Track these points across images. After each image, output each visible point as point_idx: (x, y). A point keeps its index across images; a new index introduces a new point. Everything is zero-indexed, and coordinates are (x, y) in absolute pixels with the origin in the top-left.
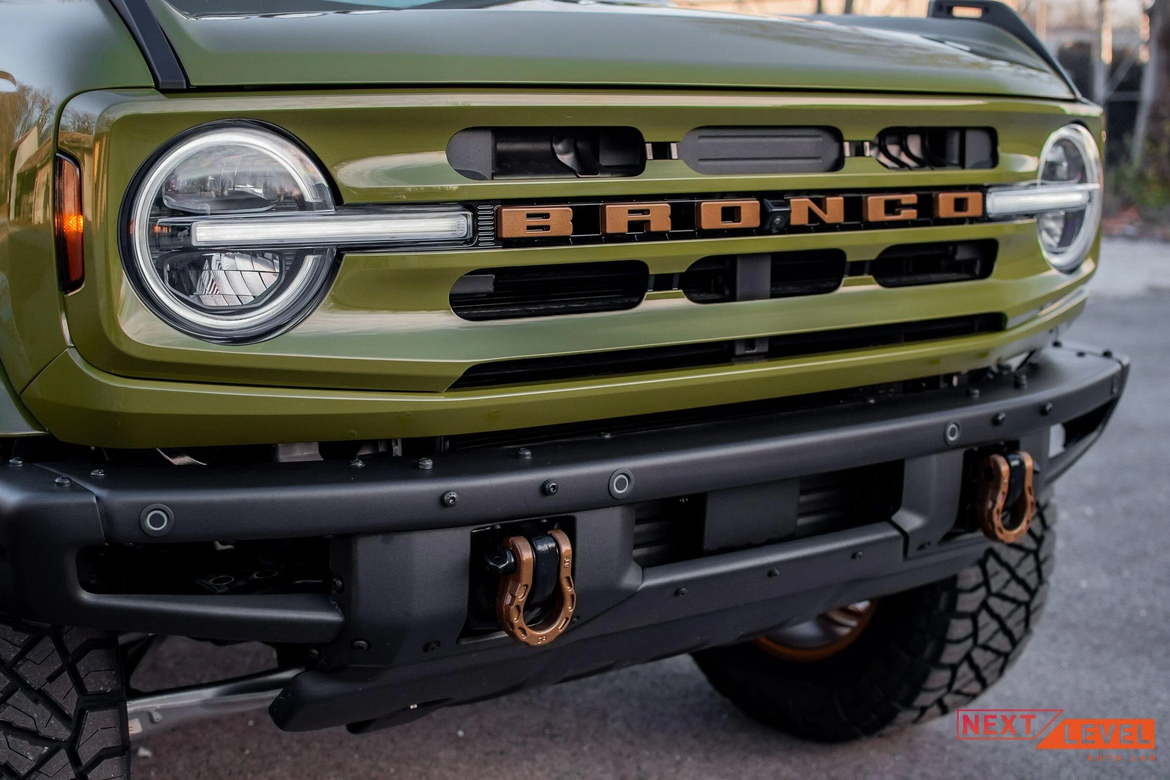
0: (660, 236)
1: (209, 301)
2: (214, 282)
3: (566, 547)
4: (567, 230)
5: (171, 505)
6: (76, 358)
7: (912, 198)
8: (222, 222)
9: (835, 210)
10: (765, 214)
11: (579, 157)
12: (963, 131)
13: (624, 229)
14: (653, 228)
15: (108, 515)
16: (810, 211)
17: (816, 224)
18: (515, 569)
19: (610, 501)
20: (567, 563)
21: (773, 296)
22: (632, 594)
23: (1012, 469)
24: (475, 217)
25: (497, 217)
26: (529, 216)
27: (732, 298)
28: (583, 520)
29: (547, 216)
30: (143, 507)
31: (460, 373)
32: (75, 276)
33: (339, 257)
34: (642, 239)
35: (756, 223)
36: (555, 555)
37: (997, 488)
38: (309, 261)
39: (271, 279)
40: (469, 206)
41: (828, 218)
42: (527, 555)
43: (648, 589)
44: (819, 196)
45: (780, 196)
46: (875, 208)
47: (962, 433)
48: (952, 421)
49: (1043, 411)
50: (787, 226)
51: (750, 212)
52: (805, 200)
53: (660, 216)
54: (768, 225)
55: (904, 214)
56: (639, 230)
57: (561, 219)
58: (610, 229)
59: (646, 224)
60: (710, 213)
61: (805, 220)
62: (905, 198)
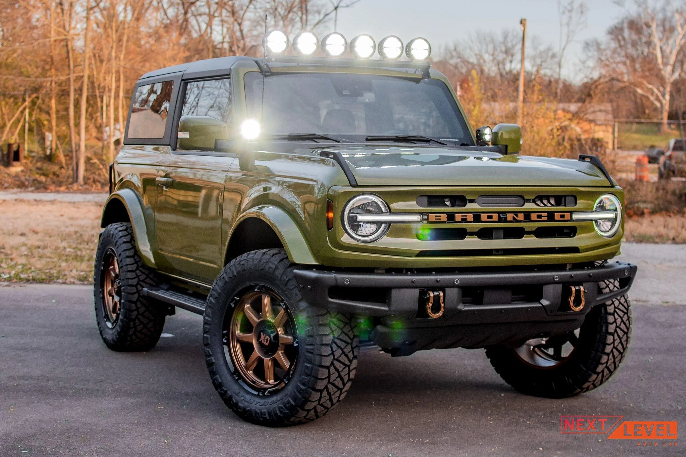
0: (470, 222)
1: (359, 234)
2: (361, 230)
3: (442, 294)
4: (445, 220)
5: (350, 278)
6: (329, 244)
7: (546, 214)
8: (364, 215)
9: (521, 217)
10: (499, 217)
11: (451, 203)
12: (565, 196)
13: (460, 220)
14: (468, 220)
15: (336, 279)
16: (513, 217)
17: (515, 220)
18: (429, 299)
19: (454, 286)
20: (442, 298)
21: (504, 239)
22: (461, 311)
23: (576, 290)
24: (422, 216)
25: (428, 216)
26: (436, 216)
27: (492, 239)
28: (447, 290)
29: (440, 216)
30: (344, 278)
31: (418, 252)
32: (331, 227)
33: (390, 224)
34: (465, 223)
35: (497, 220)
36: (439, 296)
37: (571, 295)
38: (383, 225)
39: (374, 230)
40: (422, 213)
41: (518, 219)
42: (432, 295)
43: (465, 311)
44: (516, 213)
45: (505, 213)
46: (534, 216)
47: (560, 279)
48: (556, 275)
49: (589, 275)
50: (506, 221)
51: (495, 217)
52: (512, 214)
53: (470, 217)
54: (500, 220)
55: (543, 219)
56: (464, 220)
57: (444, 217)
58: (456, 220)
59: (466, 219)
60: (484, 217)
61: (511, 219)
62: (543, 214)
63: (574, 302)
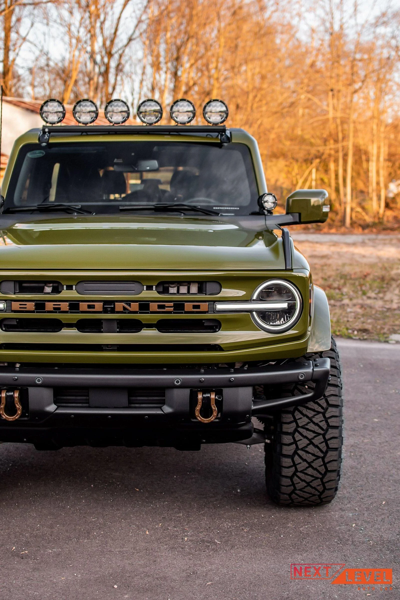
0: (66, 312)
3: (16, 395)
4: (32, 309)
7: (172, 304)
9: (135, 307)
10: (104, 307)
12: (206, 282)
14: (62, 309)
16: (124, 307)
17: (126, 311)
20: (16, 399)
23: (205, 398)
24: (6, 304)
25: (12, 304)
26: (20, 305)
28: (31, 389)
29: (26, 305)
35: (101, 310)
36: (13, 396)
40: (5, 301)
41: (132, 309)
42: (3, 395)
45: (113, 302)
46: (154, 307)
47: (182, 383)
48: (178, 378)
49: (230, 381)
50: (113, 311)
51: (99, 306)
52: (123, 304)
53: (65, 306)
54: (105, 311)
55: (167, 309)
56: (57, 310)
57: (31, 306)
58: (47, 309)
59: (59, 309)
60: (83, 306)
61: (122, 310)
62: (167, 304)
63: (201, 412)
